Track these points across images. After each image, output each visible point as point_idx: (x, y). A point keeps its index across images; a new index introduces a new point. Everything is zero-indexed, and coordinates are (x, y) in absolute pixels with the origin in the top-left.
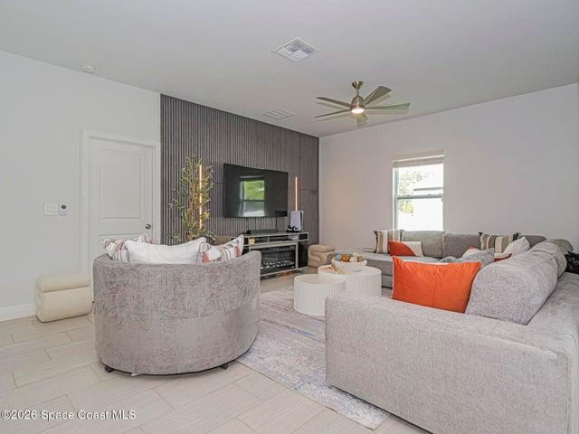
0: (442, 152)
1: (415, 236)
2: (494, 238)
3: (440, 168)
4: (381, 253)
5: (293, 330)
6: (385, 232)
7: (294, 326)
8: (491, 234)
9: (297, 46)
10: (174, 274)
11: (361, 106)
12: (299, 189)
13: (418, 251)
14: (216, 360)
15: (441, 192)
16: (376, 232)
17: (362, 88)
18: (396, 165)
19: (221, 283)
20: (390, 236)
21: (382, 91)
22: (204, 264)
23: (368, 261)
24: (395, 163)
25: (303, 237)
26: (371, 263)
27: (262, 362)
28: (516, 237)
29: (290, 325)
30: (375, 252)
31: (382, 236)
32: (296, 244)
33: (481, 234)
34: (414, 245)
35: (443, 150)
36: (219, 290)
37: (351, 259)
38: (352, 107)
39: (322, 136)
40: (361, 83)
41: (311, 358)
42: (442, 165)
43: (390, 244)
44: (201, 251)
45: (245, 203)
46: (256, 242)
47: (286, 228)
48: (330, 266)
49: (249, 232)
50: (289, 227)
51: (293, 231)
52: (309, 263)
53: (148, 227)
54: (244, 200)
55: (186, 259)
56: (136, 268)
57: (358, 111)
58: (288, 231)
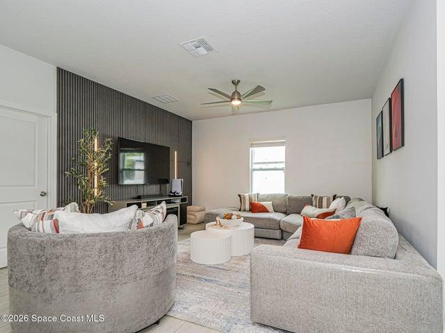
0: (284, 138)
1: (267, 198)
2: (321, 199)
3: (282, 149)
4: (245, 211)
5: (199, 279)
6: (247, 195)
7: (199, 276)
8: (319, 195)
9: (202, 43)
10: (114, 242)
11: (240, 99)
12: (178, 162)
13: (270, 208)
14: (152, 318)
15: (283, 166)
16: (239, 196)
17: (239, 85)
18: (252, 145)
19: (156, 246)
20: (250, 199)
21: (259, 89)
22: (139, 230)
23: (244, 217)
24: (251, 144)
25: (183, 200)
26: (246, 220)
27: (186, 311)
28: (335, 197)
29: (196, 275)
30: (240, 210)
31: (244, 198)
32: (178, 206)
33: (313, 195)
34: (268, 204)
35: (285, 137)
36: (155, 253)
37: (233, 217)
38: (232, 99)
39: (195, 120)
40: (239, 81)
41: (226, 301)
42: (284, 147)
43: (251, 204)
44: (137, 218)
45: (124, 172)
46: (148, 205)
47: (168, 193)
48: (215, 223)
49: (139, 198)
50: (171, 192)
51: (175, 196)
52: (188, 221)
53: (43, 194)
54: (124, 170)
55: (120, 227)
56: (72, 239)
57: (236, 103)
58: (170, 196)
